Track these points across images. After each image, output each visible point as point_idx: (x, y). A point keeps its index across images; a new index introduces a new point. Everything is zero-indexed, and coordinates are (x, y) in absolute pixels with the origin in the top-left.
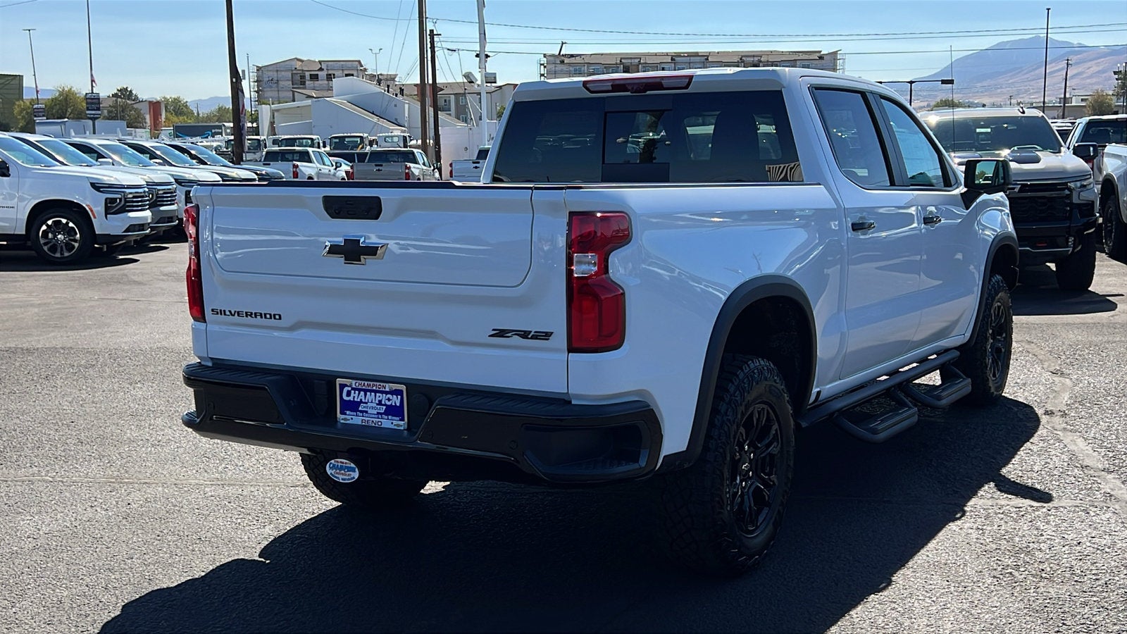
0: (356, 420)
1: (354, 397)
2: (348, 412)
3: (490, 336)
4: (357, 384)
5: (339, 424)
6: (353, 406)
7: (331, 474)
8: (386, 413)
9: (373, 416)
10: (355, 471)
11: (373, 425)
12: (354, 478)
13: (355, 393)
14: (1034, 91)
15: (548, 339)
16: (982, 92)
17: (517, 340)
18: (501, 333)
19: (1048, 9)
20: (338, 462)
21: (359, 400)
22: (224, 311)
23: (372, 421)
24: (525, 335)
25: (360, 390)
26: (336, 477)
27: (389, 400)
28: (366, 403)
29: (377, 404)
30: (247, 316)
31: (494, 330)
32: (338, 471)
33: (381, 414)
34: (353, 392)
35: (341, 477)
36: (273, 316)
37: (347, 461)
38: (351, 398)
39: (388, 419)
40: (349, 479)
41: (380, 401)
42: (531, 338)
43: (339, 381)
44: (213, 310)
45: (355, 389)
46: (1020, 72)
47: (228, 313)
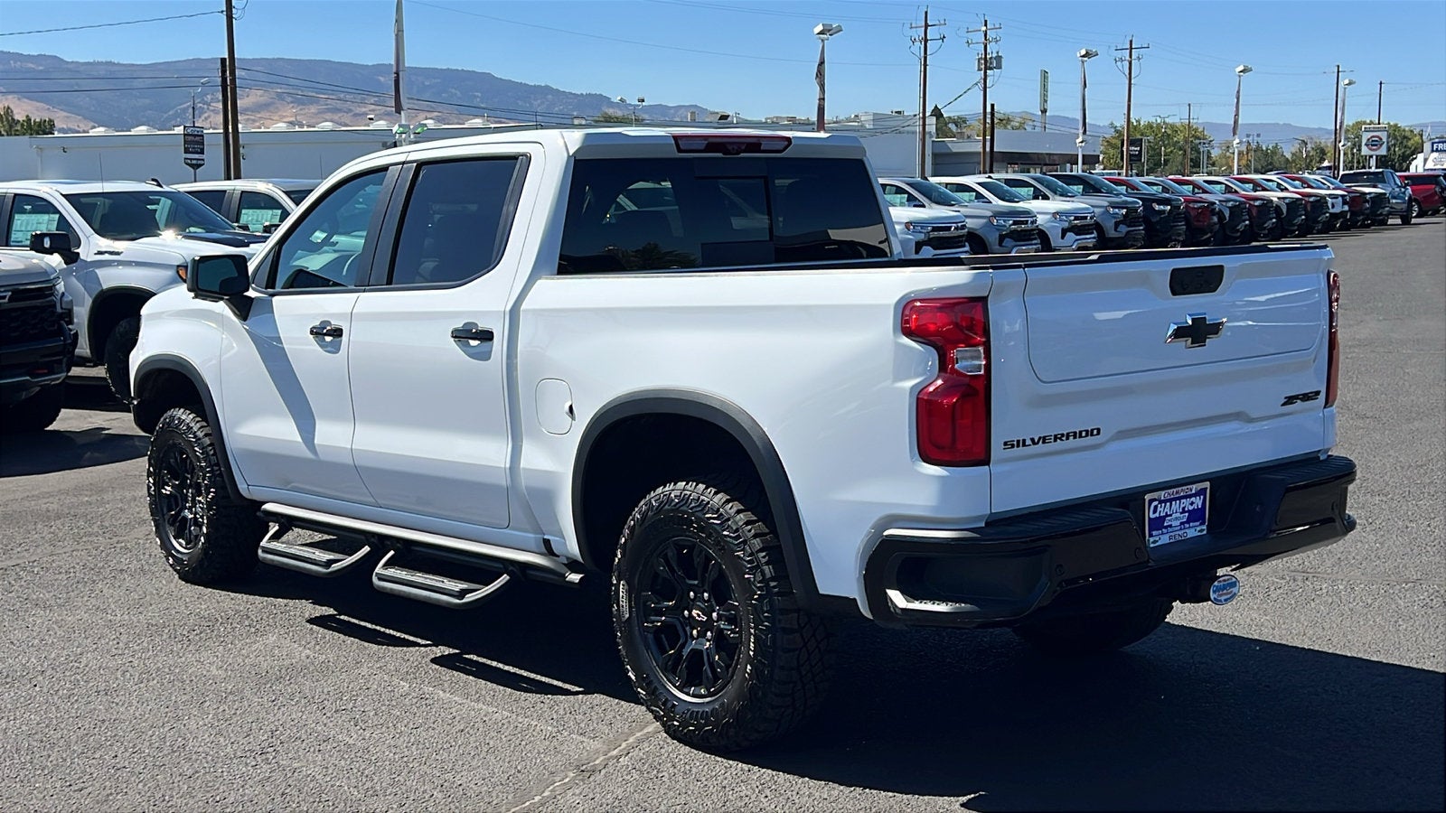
0: (1163, 539)
1: (1161, 512)
2: (1155, 533)
3: (1281, 406)
4: (1166, 495)
5: (1148, 550)
6: (1158, 524)
7: (1214, 598)
8: (1189, 520)
9: (1179, 528)
11: (1179, 539)
13: (1161, 507)
17: (1299, 405)
18: (1290, 400)
20: (1220, 581)
21: (1164, 514)
22: (1024, 441)
23: (1179, 535)
24: (1304, 398)
25: (1166, 502)
27: (1192, 504)
28: (1171, 515)
29: (1181, 513)
30: (1055, 441)
31: (1283, 398)
32: (1221, 593)
33: (1185, 523)
35: (1223, 598)
36: (1089, 433)
38: (1158, 514)
39: (1191, 527)
41: (1184, 508)
43: (1147, 497)
45: (1162, 502)
47: (1028, 442)
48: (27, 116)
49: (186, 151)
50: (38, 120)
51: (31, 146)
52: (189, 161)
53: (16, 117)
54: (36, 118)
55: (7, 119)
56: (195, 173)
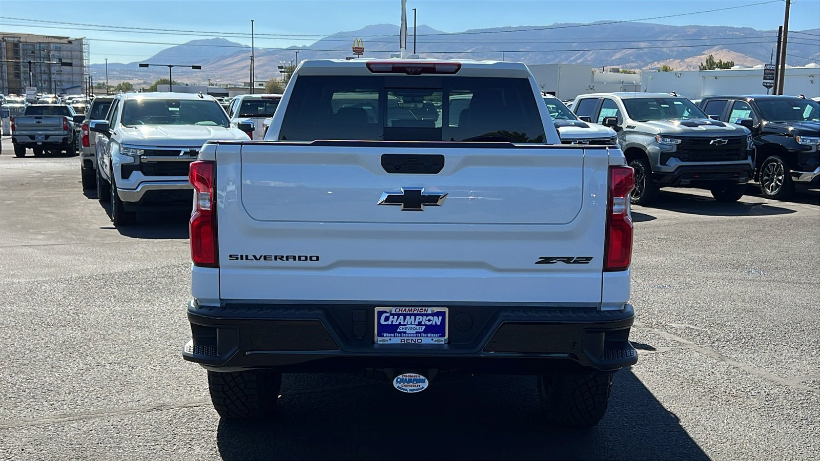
0: (396, 340)
1: (392, 321)
2: (385, 335)
3: (536, 263)
4: (397, 310)
5: (376, 346)
6: (392, 329)
7: (398, 387)
8: (425, 332)
9: (412, 335)
10: (424, 382)
11: (413, 342)
12: (423, 388)
13: (393, 318)
14: (219, 76)
15: (588, 263)
16: (182, 75)
17: (560, 265)
18: (547, 260)
19: (252, 21)
20: (406, 376)
21: (397, 323)
22: (247, 257)
23: (411, 339)
24: (568, 260)
25: (398, 315)
26: (404, 389)
27: (429, 320)
28: (405, 325)
29: (417, 325)
30: (275, 259)
31: (540, 258)
32: (406, 384)
33: (420, 333)
34: (391, 317)
35: (408, 388)
36: (308, 258)
37: (416, 375)
38: (389, 322)
39: (427, 336)
40: (418, 390)
41: (419, 322)
42: (573, 263)
43: (377, 309)
44: (231, 256)
45: (393, 315)
46: (208, 62)
47: (251, 257)
48: (720, 60)
49: (765, 79)
50: (726, 62)
51: (700, 76)
52: (765, 84)
53: (714, 61)
54: (724, 61)
55: (710, 62)
56: (768, 91)
